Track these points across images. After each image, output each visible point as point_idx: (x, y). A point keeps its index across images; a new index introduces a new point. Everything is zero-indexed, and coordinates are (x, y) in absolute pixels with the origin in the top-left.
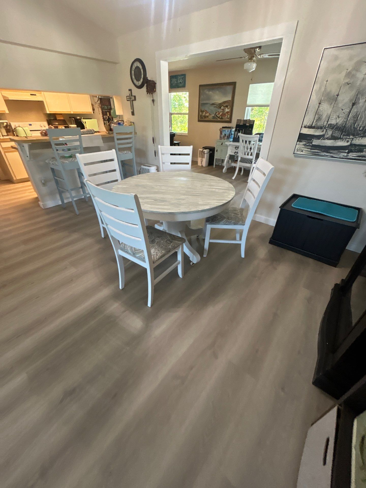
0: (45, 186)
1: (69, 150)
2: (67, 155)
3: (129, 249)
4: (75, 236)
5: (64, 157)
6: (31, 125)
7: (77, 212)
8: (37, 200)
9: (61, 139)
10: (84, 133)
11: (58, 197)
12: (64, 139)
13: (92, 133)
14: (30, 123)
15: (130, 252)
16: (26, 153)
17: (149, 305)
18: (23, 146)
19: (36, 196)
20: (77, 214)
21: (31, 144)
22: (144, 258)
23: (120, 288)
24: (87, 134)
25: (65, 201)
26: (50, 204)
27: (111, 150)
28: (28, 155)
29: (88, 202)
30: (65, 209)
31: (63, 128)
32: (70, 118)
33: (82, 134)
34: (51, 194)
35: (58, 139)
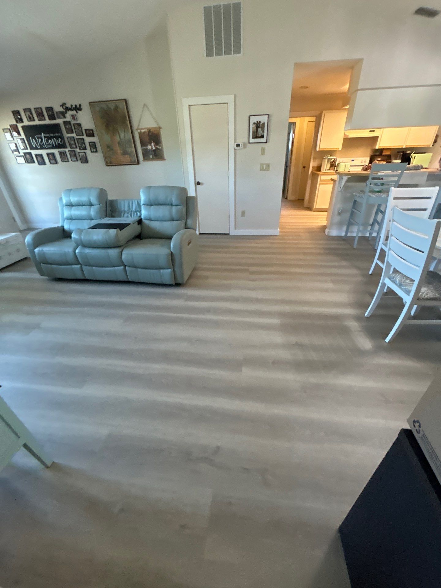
0: (339, 216)
1: (382, 184)
2: (377, 190)
3: (398, 279)
4: (344, 263)
5: (373, 192)
6: (353, 161)
7: (355, 246)
8: (325, 227)
9: (379, 174)
10: (408, 169)
11: (345, 228)
12: (383, 174)
13: (418, 170)
14: (353, 159)
15: (397, 282)
16: (341, 185)
17: (387, 340)
18: (342, 179)
19: (325, 224)
20: (354, 248)
21: (350, 177)
22: (410, 291)
23: (366, 315)
24: (412, 170)
25: (349, 235)
26: (334, 233)
27: (434, 187)
28: (342, 187)
29: (370, 241)
30: (344, 240)
31: (385, 163)
32: (398, 152)
33: (405, 170)
34: (340, 224)
35: (377, 173)
